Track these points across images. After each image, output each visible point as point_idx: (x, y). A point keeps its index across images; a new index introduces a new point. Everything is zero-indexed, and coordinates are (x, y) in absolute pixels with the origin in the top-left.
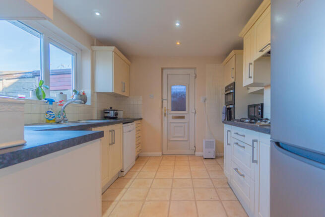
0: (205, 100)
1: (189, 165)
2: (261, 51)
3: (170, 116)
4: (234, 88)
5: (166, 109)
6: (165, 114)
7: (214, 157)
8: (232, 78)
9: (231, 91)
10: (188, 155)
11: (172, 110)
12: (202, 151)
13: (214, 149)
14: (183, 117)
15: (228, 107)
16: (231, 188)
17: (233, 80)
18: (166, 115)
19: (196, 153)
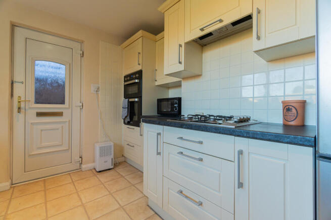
0: (98, 90)
1: (77, 192)
2: (202, 30)
3: (32, 113)
4: (140, 78)
5: (23, 99)
6: (19, 108)
7: (112, 167)
8: (139, 64)
9: (136, 81)
10: (69, 173)
11: (37, 102)
12: (94, 162)
13: (112, 156)
14: (60, 114)
15: (131, 100)
16: (156, 213)
17: (138, 68)
18: (23, 110)
19: (83, 166)
